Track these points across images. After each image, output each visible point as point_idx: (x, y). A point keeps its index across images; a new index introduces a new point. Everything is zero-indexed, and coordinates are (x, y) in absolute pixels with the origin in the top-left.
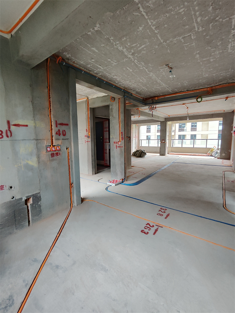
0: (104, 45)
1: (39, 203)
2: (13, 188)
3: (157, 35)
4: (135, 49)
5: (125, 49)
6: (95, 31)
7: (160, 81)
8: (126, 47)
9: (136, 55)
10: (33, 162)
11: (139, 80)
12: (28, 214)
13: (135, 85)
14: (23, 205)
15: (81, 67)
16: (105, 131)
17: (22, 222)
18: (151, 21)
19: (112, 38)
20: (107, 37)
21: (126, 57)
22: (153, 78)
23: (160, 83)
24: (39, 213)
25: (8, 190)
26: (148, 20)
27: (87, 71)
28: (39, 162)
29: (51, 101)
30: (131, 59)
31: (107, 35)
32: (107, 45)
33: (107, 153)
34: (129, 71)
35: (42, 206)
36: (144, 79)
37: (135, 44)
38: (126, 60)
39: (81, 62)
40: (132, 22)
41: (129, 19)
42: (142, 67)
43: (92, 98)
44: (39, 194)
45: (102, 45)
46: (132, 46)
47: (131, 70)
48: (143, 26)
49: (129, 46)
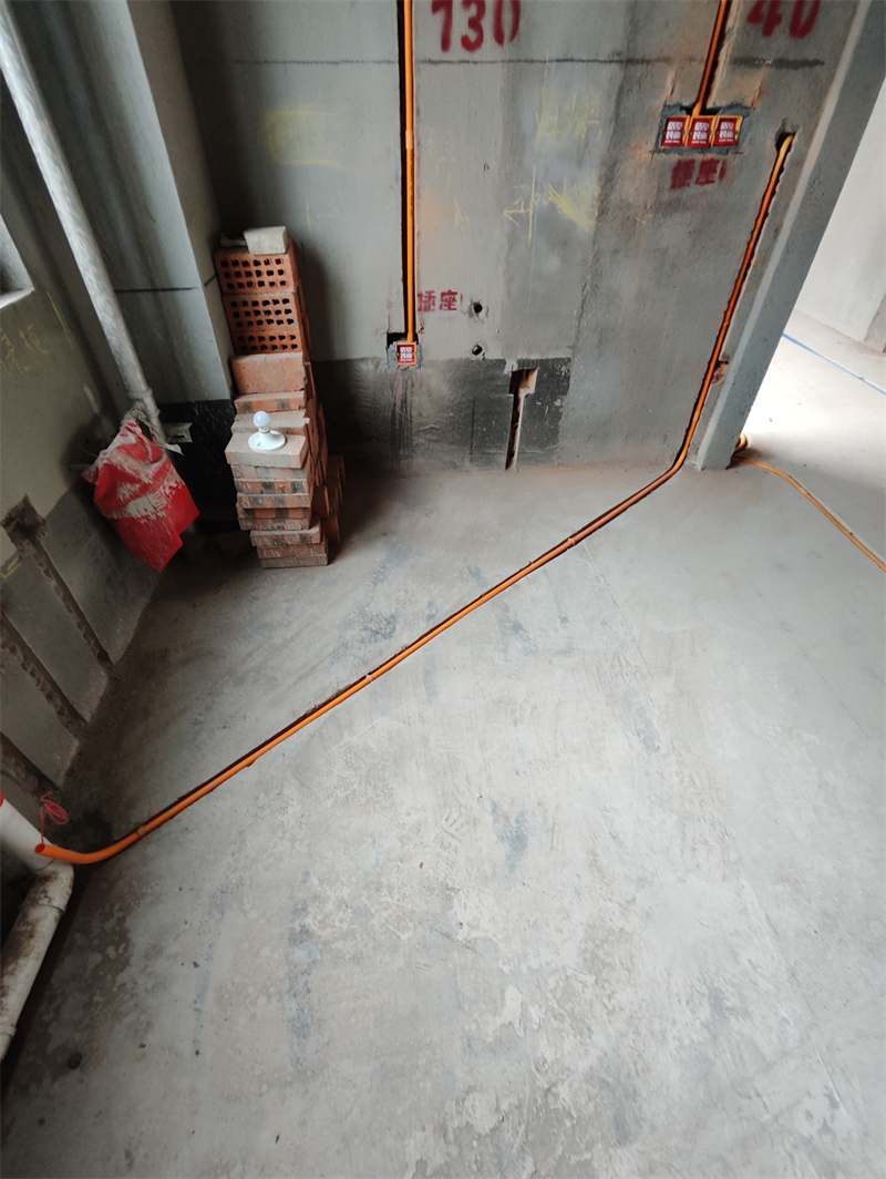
1: (558, 403)
2: (483, 312)
10: (577, 206)
12: (514, 428)
14: (503, 392)
17: (490, 448)
24: (548, 441)
25: (467, 315)
35: (563, 417)
44: (565, 364)
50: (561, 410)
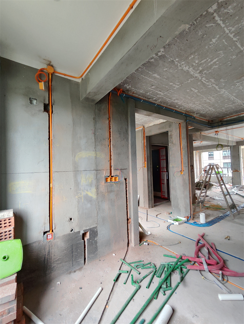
0: (166, 69)
1: (96, 239)
2: (72, 220)
3: (236, 42)
4: (204, 65)
5: (191, 69)
6: (158, 56)
7: (235, 98)
8: (193, 66)
9: (205, 71)
10: (92, 193)
11: (204, 100)
12: (85, 250)
13: (199, 107)
14: (81, 240)
15: (139, 96)
16: (161, 160)
17: (78, 259)
18: (228, 29)
19: (177, 60)
20: (171, 60)
21: (192, 76)
22: (224, 95)
23: (234, 100)
24: (95, 251)
25: (68, 222)
26: (225, 29)
27: (146, 99)
28: (97, 194)
29: (111, 131)
30: (197, 78)
31: (171, 57)
32: (170, 68)
33: (164, 184)
34: (194, 92)
35: (98, 243)
36: (212, 98)
37: (205, 60)
38: (191, 81)
39: (140, 91)
40: (204, 35)
41: (200, 33)
42: (212, 85)
43: (148, 126)
44: (96, 228)
45: (164, 70)
46: (201, 63)
47: (196, 91)
48: (218, 36)
49: (196, 64)
50: (97, 241)
